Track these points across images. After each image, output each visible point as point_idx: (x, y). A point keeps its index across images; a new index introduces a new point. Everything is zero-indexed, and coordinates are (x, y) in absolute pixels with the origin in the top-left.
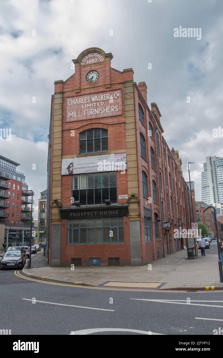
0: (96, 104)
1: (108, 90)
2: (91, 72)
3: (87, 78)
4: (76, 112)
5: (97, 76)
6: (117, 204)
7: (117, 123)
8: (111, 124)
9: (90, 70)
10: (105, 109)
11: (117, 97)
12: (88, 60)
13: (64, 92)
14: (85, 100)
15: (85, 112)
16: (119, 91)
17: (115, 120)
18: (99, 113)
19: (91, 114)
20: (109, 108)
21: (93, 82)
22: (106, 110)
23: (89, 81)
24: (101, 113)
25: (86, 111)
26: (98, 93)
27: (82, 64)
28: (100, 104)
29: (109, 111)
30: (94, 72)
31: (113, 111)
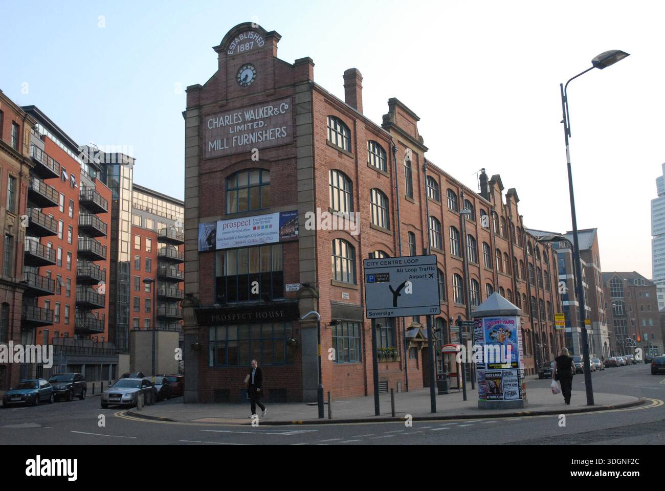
0: (252, 126)
1: (270, 99)
2: (245, 68)
3: (238, 78)
4: (220, 140)
5: (254, 74)
6: (284, 300)
7: (285, 157)
8: (275, 159)
9: (242, 64)
10: (266, 133)
11: (284, 112)
12: (238, 46)
13: (202, 106)
14: (235, 118)
15: (234, 141)
16: (288, 100)
17: (282, 153)
18: (256, 141)
19: (244, 144)
20: (272, 131)
21: (247, 86)
22: (268, 135)
23: (241, 84)
24: (259, 140)
25: (237, 139)
26: (254, 105)
27: (230, 53)
28: (258, 125)
29: (272, 137)
30: (249, 67)
31: (278, 138)
